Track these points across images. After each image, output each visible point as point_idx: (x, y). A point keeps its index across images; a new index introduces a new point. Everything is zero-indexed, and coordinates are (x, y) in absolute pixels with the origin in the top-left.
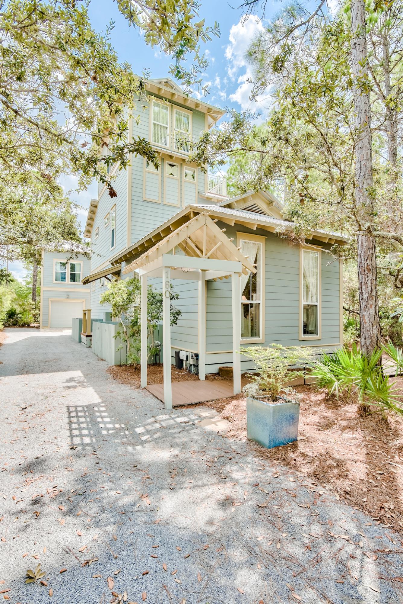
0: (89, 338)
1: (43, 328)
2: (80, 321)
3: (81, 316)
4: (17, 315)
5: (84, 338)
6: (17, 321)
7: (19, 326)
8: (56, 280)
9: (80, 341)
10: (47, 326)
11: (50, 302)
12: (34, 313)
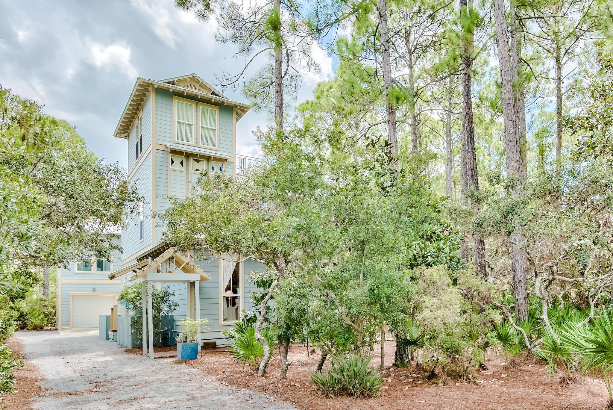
0: (115, 333)
1: (63, 329)
2: (108, 317)
3: (109, 313)
4: (25, 315)
5: (111, 333)
6: (25, 324)
7: (28, 330)
8: (78, 270)
9: (108, 338)
10: (68, 326)
11: (70, 296)
12: (46, 312)
